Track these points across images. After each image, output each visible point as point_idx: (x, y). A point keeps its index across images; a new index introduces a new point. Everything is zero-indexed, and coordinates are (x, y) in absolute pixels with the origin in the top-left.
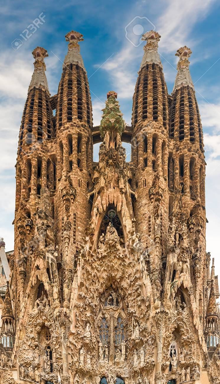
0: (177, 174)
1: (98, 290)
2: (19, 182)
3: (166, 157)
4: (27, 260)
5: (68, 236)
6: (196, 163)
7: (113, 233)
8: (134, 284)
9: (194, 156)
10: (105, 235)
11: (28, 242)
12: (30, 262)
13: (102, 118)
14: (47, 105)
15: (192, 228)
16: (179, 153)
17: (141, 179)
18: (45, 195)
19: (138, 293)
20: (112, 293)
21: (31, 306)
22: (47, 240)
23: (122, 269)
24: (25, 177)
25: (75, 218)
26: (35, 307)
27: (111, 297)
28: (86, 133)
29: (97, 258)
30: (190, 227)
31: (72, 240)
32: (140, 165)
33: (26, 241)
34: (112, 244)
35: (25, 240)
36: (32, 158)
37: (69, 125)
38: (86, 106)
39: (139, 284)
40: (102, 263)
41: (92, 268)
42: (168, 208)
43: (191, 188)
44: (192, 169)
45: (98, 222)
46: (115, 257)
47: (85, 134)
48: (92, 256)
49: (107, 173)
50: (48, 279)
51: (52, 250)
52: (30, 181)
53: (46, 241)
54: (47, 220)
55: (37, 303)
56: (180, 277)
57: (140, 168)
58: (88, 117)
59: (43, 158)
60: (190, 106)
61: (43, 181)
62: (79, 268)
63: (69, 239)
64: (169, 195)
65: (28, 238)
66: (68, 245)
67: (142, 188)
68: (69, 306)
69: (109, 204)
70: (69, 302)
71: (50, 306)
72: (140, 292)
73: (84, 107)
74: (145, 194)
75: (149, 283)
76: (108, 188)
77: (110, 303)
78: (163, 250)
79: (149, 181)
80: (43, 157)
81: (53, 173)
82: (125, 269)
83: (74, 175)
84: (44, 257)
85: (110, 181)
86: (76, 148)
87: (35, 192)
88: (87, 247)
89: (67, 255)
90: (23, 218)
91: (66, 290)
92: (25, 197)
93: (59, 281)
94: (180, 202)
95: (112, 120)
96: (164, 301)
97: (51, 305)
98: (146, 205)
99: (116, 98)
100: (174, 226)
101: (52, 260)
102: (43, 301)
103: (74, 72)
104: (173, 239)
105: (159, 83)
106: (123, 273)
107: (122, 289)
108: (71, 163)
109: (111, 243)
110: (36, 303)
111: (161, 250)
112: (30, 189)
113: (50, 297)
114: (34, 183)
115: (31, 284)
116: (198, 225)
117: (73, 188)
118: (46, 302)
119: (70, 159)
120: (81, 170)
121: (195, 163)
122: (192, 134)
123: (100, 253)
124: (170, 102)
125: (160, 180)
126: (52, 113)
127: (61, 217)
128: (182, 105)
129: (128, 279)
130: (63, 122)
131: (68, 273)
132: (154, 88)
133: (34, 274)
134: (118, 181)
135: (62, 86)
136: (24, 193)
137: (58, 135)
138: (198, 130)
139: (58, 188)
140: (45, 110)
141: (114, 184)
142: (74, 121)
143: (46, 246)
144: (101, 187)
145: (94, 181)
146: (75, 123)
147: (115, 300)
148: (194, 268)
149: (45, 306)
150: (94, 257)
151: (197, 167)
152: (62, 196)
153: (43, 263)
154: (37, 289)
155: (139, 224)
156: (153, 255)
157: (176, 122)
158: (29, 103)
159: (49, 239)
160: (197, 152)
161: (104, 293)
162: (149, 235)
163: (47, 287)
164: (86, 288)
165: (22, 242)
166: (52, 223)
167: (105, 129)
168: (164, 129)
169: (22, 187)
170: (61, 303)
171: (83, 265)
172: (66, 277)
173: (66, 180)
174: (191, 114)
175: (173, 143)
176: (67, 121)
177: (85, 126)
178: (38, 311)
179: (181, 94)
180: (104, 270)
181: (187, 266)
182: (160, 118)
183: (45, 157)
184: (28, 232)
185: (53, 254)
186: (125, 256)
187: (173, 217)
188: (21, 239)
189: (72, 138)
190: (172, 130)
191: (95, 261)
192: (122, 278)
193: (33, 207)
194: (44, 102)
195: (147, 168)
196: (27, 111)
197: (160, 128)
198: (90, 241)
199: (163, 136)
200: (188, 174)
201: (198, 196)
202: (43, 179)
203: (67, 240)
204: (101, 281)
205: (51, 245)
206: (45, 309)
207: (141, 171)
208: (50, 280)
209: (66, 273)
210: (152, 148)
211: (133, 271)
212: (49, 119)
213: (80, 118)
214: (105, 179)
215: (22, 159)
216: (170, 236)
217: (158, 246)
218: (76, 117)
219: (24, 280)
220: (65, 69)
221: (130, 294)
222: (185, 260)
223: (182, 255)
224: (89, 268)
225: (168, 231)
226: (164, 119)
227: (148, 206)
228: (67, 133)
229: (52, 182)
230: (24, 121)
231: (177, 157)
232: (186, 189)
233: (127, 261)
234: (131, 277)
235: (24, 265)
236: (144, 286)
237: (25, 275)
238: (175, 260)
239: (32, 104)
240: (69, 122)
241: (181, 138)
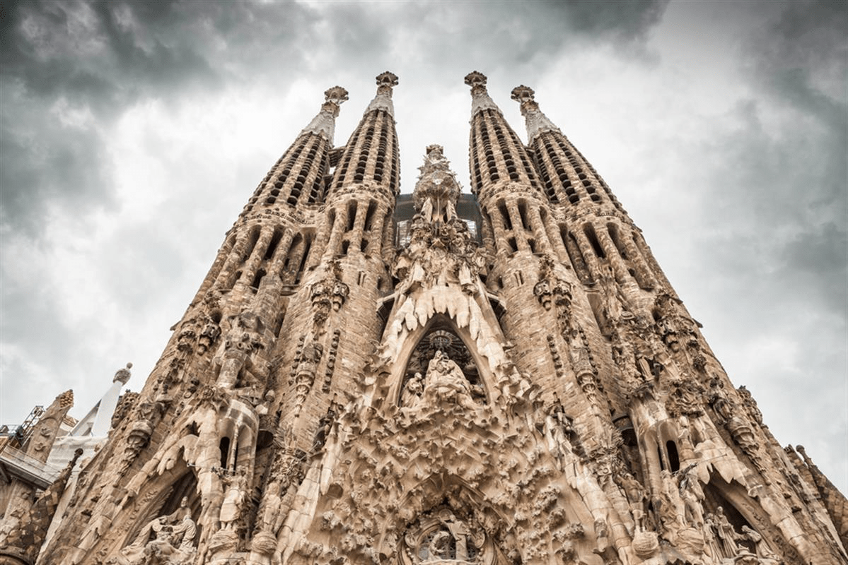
0: (590, 255)
1: (397, 512)
2: (221, 259)
3: (556, 233)
4: (168, 409)
5: (309, 374)
6: (621, 232)
7: (449, 372)
8: (535, 492)
9: (612, 221)
10: (424, 375)
11: (190, 369)
12: (175, 415)
13: (418, 180)
14: (324, 158)
15: (673, 342)
16: (579, 223)
17: (509, 272)
18: (270, 287)
19: (556, 516)
20: (449, 521)
21: (124, 536)
22: (245, 374)
23: (482, 454)
24: (239, 254)
25: (336, 340)
26: (138, 542)
27: (445, 534)
28: (385, 201)
29: (399, 426)
30: (669, 341)
31: (319, 384)
32: (502, 249)
33: (186, 365)
34: (450, 395)
35: (184, 364)
36: (266, 226)
37: (355, 187)
38: (390, 164)
39: (555, 490)
40: (415, 439)
41: (380, 452)
42: (593, 316)
43: (632, 272)
44: (619, 242)
45: (403, 349)
46: (457, 425)
47: (384, 203)
48: (381, 422)
49: (429, 259)
50: (217, 465)
51: (252, 398)
52: (246, 262)
53: (240, 376)
54: (260, 333)
55: (151, 528)
56: (698, 455)
57: (502, 255)
58: (393, 180)
59: (287, 230)
60: (568, 154)
61: (274, 266)
62: (332, 449)
63: (312, 380)
64: (586, 293)
65: (194, 361)
66: (307, 393)
67: (515, 288)
68: (271, 549)
69: (435, 314)
70: (274, 537)
71: (196, 545)
72: (563, 512)
73: (388, 164)
74: (526, 297)
75: (590, 484)
76: (432, 285)
77: (440, 551)
78: (609, 402)
79: (529, 273)
80: (288, 227)
81: (300, 258)
82: (495, 455)
83: (351, 263)
84: (223, 409)
85: (436, 272)
86: (363, 222)
87: (248, 280)
88: (367, 400)
89: (298, 416)
90: (202, 320)
91: (272, 500)
92: (224, 286)
93: (254, 478)
94: (621, 297)
95: (438, 182)
96: (667, 530)
97: (204, 541)
98: (532, 316)
99: (442, 153)
100: (627, 344)
101: (246, 419)
102: (174, 527)
103: (380, 118)
104: (634, 370)
105: (505, 131)
106: (490, 466)
107: (487, 511)
108: (346, 245)
109: (445, 394)
110: (146, 530)
111: (605, 403)
112: (239, 275)
113: (206, 516)
114: (252, 265)
115: (151, 468)
116: (685, 333)
117: (343, 284)
118: (185, 532)
119: (346, 238)
120: (367, 257)
121: (618, 231)
122: (591, 191)
123: (407, 416)
124: (530, 155)
125: (555, 268)
126: (327, 171)
127: (297, 336)
128: (552, 155)
129: (510, 481)
130: (345, 182)
131: (290, 458)
132: (499, 138)
133: (175, 443)
134: (456, 272)
135: (358, 135)
136: (224, 279)
137: (330, 199)
138: (598, 184)
139: (306, 282)
140: (318, 164)
141: (446, 278)
142: (365, 182)
143: (237, 386)
144: (415, 281)
145: (397, 274)
146: (367, 186)
147: (461, 544)
148: (726, 427)
149: (176, 543)
150: (385, 424)
151: (628, 237)
152: (312, 295)
153: (214, 421)
154: (168, 486)
155: (522, 355)
156: (584, 415)
157: (553, 180)
158: (292, 151)
159: (251, 372)
160: (613, 215)
161: (416, 522)
162: (559, 375)
163: (206, 484)
164: (352, 502)
165: (175, 367)
166: (271, 342)
167: (422, 194)
168: (535, 191)
169: (224, 268)
170: (243, 537)
171: (348, 441)
172: (281, 469)
173: (327, 270)
174: (574, 163)
175: (562, 210)
176: (353, 182)
177: (386, 191)
178: (144, 555)
179: (545, 142)
180: (421, 458)
181: (706, 423)
182: (523, 176)
183: (292, 229)
184: (201, 350)
185: (255, 406)
186: (493, 423)
187: (616, 327)
188: (175, 360)
189: (356, 206)
190: (552, 192)
191: (391, 434)
192: (484, 480)
193: (232, 306)
194: (319, 154)
195: (519, 253)
196: (285, 160)
197: (527, 190)
198: (378, 386)
199: (537, 202)
200: (614, 250)
201: (654, 283)
202: (274, 263)
203: (305, 382)
204: (410, 486)
205: (254, 387)
206: (173, 552)
207: (507, 260)
208: (224, 464)
209: (285, 458)
210: (520, 221)
211: (526, 457)
212: (321, 177)
213: (378, 179)
214: (424, 269)
215: (245, 224)
216: (624, 367)
217: (594, 392)
218: (372, 177)
219: (134, 456)
220: (366, 116)
221: (523, 523)
222: (694, 409)
223: (678, 401)
224: (367, 451)
225: (614, 359)
226: (531, 177)
227: (540, 318)
228: (348, 198)
229: (293, 273)
230: (274, 172)
231: (578, 230)
232: (622, 276)
233: (500, 436)
234: (520, 473)
235: (153, 418)
236: (573, 494)
237: (144, 444)
238: (663, 416)
239: (299, 151)
240: (357, 183)
241: (574, 200)
